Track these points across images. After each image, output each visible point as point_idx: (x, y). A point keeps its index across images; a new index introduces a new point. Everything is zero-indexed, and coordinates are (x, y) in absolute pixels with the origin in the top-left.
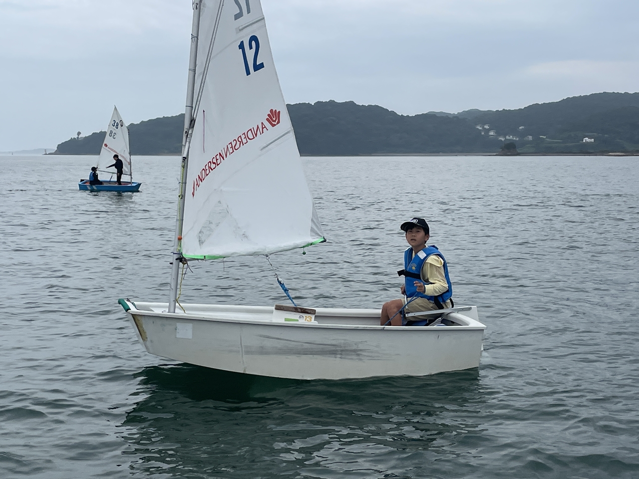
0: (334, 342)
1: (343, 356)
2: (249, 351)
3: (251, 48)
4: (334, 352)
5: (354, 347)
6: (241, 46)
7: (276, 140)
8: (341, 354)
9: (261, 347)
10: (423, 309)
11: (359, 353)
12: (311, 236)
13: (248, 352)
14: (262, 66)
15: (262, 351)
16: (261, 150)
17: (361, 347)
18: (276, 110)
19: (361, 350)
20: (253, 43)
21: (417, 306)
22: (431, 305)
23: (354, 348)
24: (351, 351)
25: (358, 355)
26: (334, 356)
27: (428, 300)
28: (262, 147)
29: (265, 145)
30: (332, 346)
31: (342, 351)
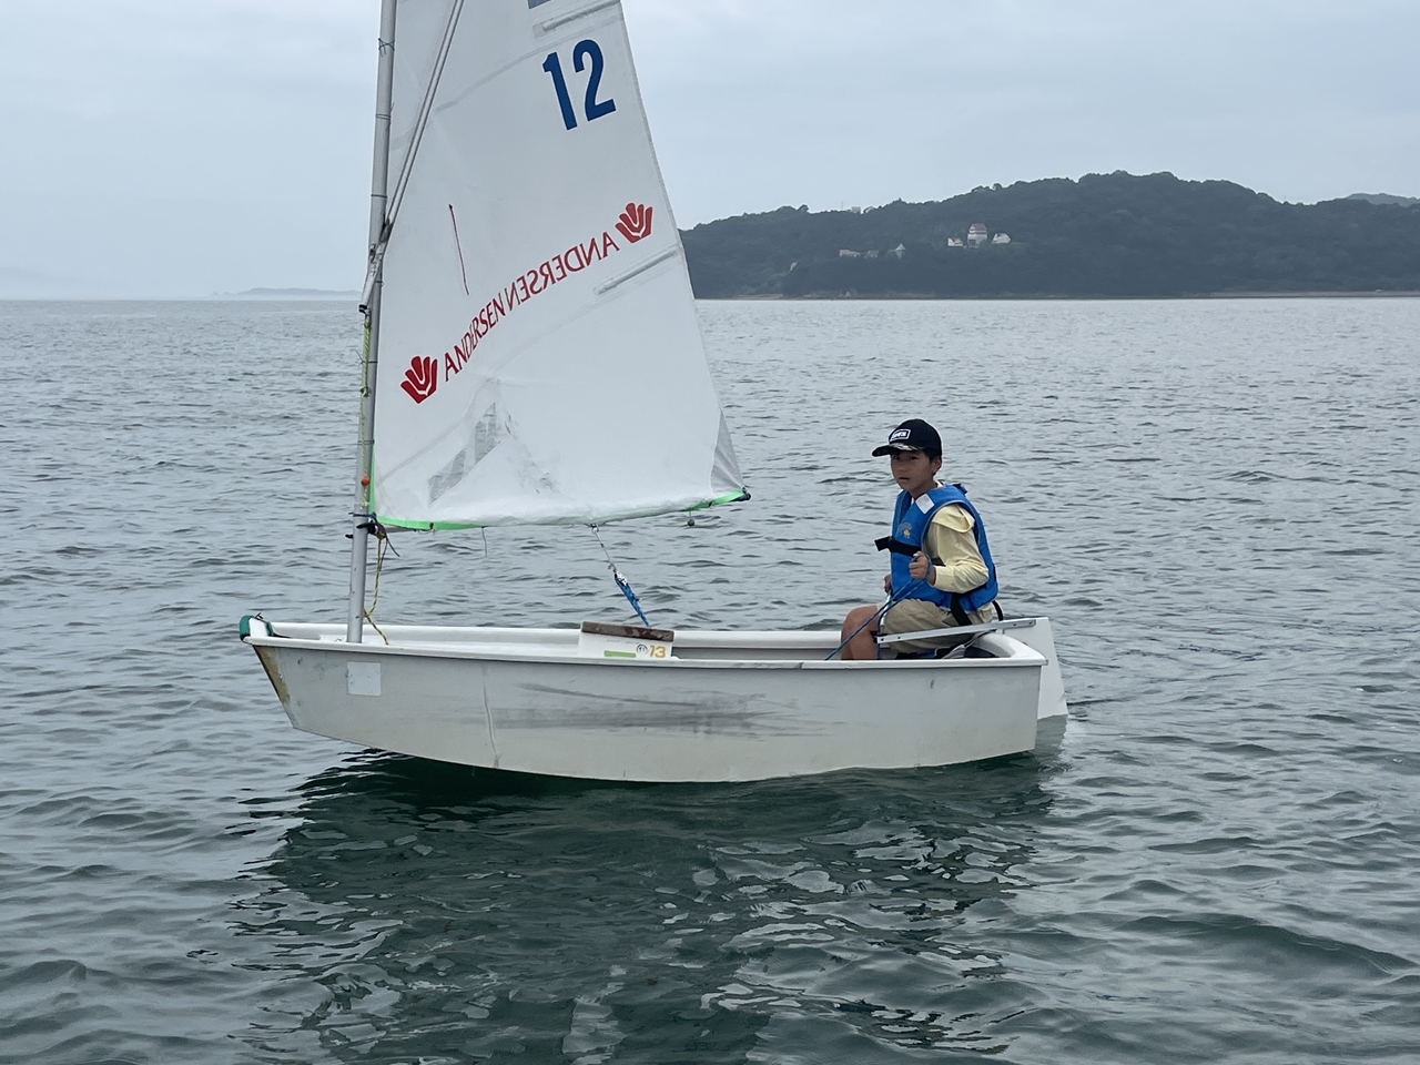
0: (690, 699)
1: (714, 729)
2: (503, 722)
3: (579, 67)
4: (692, 720)
5: (737, 709)
6: (552, 64)
7: (638, 272)
8: (708, 724)
9: (528, 710)
10: (923, 627)
11: (750, 720)
12: (714, 485)
13: (501, 724)
14: (609, 107)
15: (533, 720)
16: (601, 292)
17: (751, 707)
18: (641, 207)
19: (752, 715)
20: (587, 58)
21: (910, 618)
22: (944, 617)
23: (737, 711)
24: (732, 716)
25: (747, 725)
26: (692, 728)
27: (937, 605)
28: (601, 288)
29: (609, 283)
30: (687, 708)
31: (710, 716)
